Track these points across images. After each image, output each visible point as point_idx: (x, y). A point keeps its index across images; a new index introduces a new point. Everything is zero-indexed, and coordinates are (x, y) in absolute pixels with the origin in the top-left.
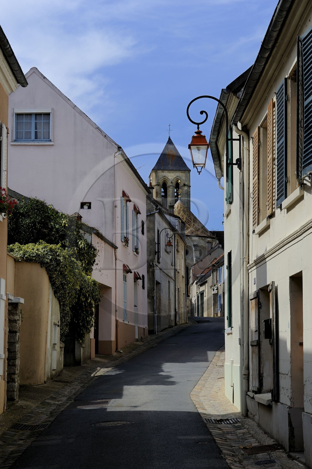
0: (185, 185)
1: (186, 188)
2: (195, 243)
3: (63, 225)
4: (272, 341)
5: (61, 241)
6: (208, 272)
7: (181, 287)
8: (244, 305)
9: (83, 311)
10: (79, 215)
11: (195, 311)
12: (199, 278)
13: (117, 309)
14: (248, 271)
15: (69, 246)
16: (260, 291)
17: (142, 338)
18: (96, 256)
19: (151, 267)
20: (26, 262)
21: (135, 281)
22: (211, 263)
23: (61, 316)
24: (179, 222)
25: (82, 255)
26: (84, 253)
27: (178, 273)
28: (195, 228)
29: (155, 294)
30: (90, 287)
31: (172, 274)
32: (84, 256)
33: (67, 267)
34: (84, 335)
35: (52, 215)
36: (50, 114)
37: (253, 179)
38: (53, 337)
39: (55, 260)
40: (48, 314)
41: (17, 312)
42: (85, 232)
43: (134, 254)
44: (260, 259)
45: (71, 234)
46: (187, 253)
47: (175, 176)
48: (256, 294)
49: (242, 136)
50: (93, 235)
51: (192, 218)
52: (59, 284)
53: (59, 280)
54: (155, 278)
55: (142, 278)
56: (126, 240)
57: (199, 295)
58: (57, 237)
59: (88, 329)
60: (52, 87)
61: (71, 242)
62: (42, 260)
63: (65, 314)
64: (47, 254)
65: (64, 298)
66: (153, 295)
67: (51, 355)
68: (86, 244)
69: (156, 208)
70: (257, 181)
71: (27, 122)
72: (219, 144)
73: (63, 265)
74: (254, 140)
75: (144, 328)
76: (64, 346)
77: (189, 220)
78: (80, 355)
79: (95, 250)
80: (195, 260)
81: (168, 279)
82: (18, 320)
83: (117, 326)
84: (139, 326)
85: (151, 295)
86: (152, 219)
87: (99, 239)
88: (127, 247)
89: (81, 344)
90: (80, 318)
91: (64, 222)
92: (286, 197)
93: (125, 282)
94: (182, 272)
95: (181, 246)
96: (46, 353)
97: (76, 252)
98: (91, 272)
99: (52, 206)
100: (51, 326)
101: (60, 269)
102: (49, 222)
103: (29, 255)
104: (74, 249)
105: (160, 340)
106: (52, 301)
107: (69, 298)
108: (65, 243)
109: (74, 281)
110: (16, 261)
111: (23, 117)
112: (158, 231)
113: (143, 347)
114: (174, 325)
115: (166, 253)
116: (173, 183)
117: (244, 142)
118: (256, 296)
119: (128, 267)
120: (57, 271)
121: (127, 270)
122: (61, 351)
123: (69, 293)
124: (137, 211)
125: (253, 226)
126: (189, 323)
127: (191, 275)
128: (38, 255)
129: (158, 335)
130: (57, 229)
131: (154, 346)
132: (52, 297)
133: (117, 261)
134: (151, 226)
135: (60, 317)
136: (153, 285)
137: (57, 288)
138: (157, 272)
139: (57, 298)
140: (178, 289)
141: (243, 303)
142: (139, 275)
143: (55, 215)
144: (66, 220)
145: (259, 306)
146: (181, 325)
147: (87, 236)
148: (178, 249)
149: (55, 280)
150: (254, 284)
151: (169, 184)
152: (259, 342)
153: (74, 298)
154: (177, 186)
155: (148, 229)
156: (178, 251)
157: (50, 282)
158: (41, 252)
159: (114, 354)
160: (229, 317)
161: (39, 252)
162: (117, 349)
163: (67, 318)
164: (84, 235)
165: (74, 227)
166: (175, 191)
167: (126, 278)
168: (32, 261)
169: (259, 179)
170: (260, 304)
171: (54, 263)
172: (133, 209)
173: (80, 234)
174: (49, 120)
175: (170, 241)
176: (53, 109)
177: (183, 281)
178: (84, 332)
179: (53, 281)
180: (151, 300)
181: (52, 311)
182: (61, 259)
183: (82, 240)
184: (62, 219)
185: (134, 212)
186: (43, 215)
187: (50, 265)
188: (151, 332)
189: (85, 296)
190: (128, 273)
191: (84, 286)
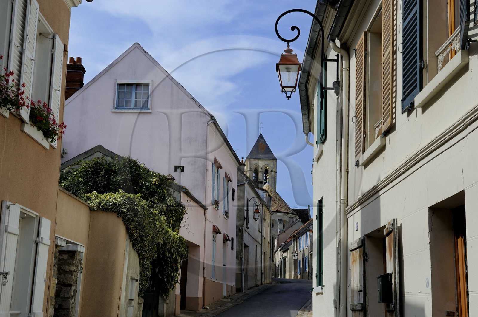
0: (272, 171)
1: (273, 174)
2: (280, 218)
3: (153, 183)
4: (394, 307)
5: (151, 198)
6: (289, 242)
7: (267, 252)
8: (341, 258)
9: (169, 266)
10: (171, 177)
11: (279, 273)
12: (282, 246)
13: (205, 266)
14: (346, 215)
15: (158, 203)
16: (366, 238)
17: (229, 295)
18: (184, 214)
19: (240, 231)
20: (102, 211)
21: (224, 243)
22: (293, 234)
23: (141, 271)
24: (267, 195)
25: (170, 212)
26: (172, 210)
27: (265, 239)
28: (280, 205)
29: (243, 255)
30: (176, 243)
31: (259, 240)
32: (173, 213)
33: (145, 218)
34: (169, 291)
35: (143, 173)
36: (149, 85)
37: (356, 99)
38: (129, 292)
39: (132, 210)
40: (123, 268)
41: (74, 262)
42: (175, 191)
43: (224, 218)
44: (367, 195)
45: (160, 192)
46: (272, 225)
47: (265, 164)
48: (360, 242)
49: (341, 55)
50: (182, 194)
51: (278, 197)
52: (137, 235)
53: (137, 231)
54: (243, 241)
55: (231, 240)
56: (216, 203)
57: (282, 260)
58: (147, 194)
59: (173, 285)
60: (152, 60)
61: (160, 199)
62: (119, 209)
63: (145, 269)
64: (124, 203)
65: (144, 251)
66: (242, 257)
67: (126, 311)
68: (175, 202)
69: (246, 179)
70: (363, 98)
71: (128, 92)
72: (309, 86)
73: (141, 215)
74: (358, 52)
75: (232, 286)
76: (143, 302)
77: (275, 199)
78: (163, 311)
79: (183, 207)
80: (279, 232)
81: (255, 243)
82: (74, 271)
83: (204, 283)
84: (227, 284)
85: (239, 256)
86: (242, 188)
87: (188, 198)
88: (217, 210)
89: (164, 300)
90: (165, 273)
91: (154, 180)
92: (421, 88)
93: (214, 242)
94: (268, 239)
95: (267, 216)
96: (118, 310)
97: (165, 209)
98: (179, 229)
99: (144, 165)
100: (127, 280)
101: (137, 219)
102: (140, 180)
103: (105, 204)
104: (162, 206)
105: (246, 297)
106: (130, 254)
107: (150, 252)
108: (154, 200)
109: (154, 234)
110: (91, 209)
111: (125, 87)
112: (248, 200)
113: (229, 304)
114: (260, 284)
115: (254, 220)
116: (263, 170)
117: (344, 62)
118: (360, 244)
119: (218, 228)
120: (134, 222)
121: (216, 231)
122: (139, 307)
123: (149, 246)
124: (229, 179)
125: (356, 157)
126: (273, 283)
127: (276, 243)
128: (114, 204)
129: (245, 293)
130: (147, 187)
131: (240, 303)
132: (129, 250)
133: (207, 221)
134: (241, 195)
135: (139, 271)
136: (242, 248)
137: (136, 240)
138: (246, 235)
139: (137, 251)
140: (265, 253)
141: (340, 255)
142: (228, 237)
143: (146, 174)
144: (156, 178)
145: (365, 258)
146: (266, 285)
147: (176, 194)
148: (265, 218)
149: (133, 231)
150: (357, 231)
151: (260, 170)
152: (364, 305)
153: (155, 252)
154: (266, 172)
155: (238, 198)
156: (265, 220)
157: (128, 234)
158: (118, 201)
159: (201, 310)
160: (318, 274)
161: (116, 200)
162: (203, 305)
163: (147, 272)
164: (174, 193)
165: (164, 186)
166: (265, 176)
167: (216, 238)
168: (108, 210)
169: (365, 95)
170: (366, 256)
171: (131, 213)
172: (224, 176)
173: (169, 192)
174: (148, 90)
175: (257, 208)
176: (152, 80)
177: (268, 246)
178: (168, 288)
179: (131, 232)
180: (239, 261)
181: (129, 264)
182: (139, 208)
183: (171, 197)
184: (153, 178)
185: (225, 179)
186: (135, 173)
187: (127, 215)
188: (239, 290)
189: (170, 252)
190: (217, 234)
191: (168, 241)
